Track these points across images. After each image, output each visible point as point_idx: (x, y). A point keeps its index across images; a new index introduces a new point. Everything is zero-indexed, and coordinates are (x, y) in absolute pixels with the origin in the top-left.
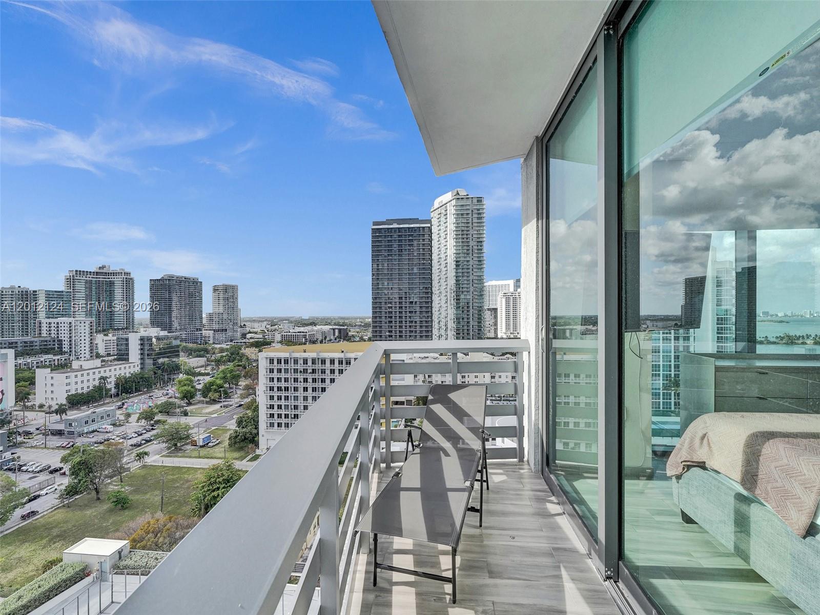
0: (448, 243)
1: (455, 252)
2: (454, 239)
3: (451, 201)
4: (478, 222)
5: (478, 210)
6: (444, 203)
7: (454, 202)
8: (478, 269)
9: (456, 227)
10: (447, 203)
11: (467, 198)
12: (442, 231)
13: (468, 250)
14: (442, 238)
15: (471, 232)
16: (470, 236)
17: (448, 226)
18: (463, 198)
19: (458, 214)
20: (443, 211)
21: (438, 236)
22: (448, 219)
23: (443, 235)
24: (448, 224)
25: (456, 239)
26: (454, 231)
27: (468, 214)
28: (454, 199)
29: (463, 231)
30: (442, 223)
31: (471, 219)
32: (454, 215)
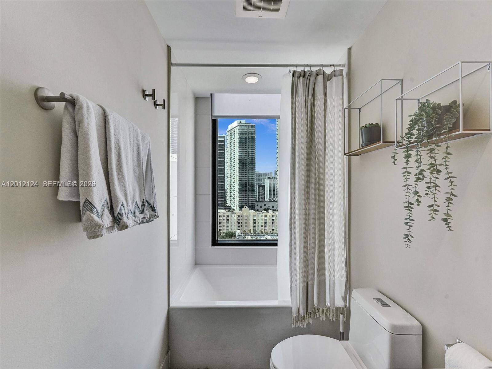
0: (235, 150)
1: (239, 154)
2: (238, 147)
3: (237, 126)
4: (251, 139)
5: (252, 132)
6: (233, 127)
7: (238, 127)
8: (251, 164)
9: (240, 141)
10: (234, 128)
11: (246, 125)
12: (232, 143)
13: (246, 154)
14: (232, 147)
15: (248, 144)
16: (247, 146)
17: (236, 141)
18: (243, 125)
19: (241, 134)
20: (233, 132)
21: (231, 145)
22: (235, 137)
23: (233, 145)
24: (235, 139)
25: (240, 147)
26: (238, 143)
27: (246, 134)
28: (238, 126)
29: (243, 143)
30: (232, 138)
31: (248, 137)
32: (238, 134)
